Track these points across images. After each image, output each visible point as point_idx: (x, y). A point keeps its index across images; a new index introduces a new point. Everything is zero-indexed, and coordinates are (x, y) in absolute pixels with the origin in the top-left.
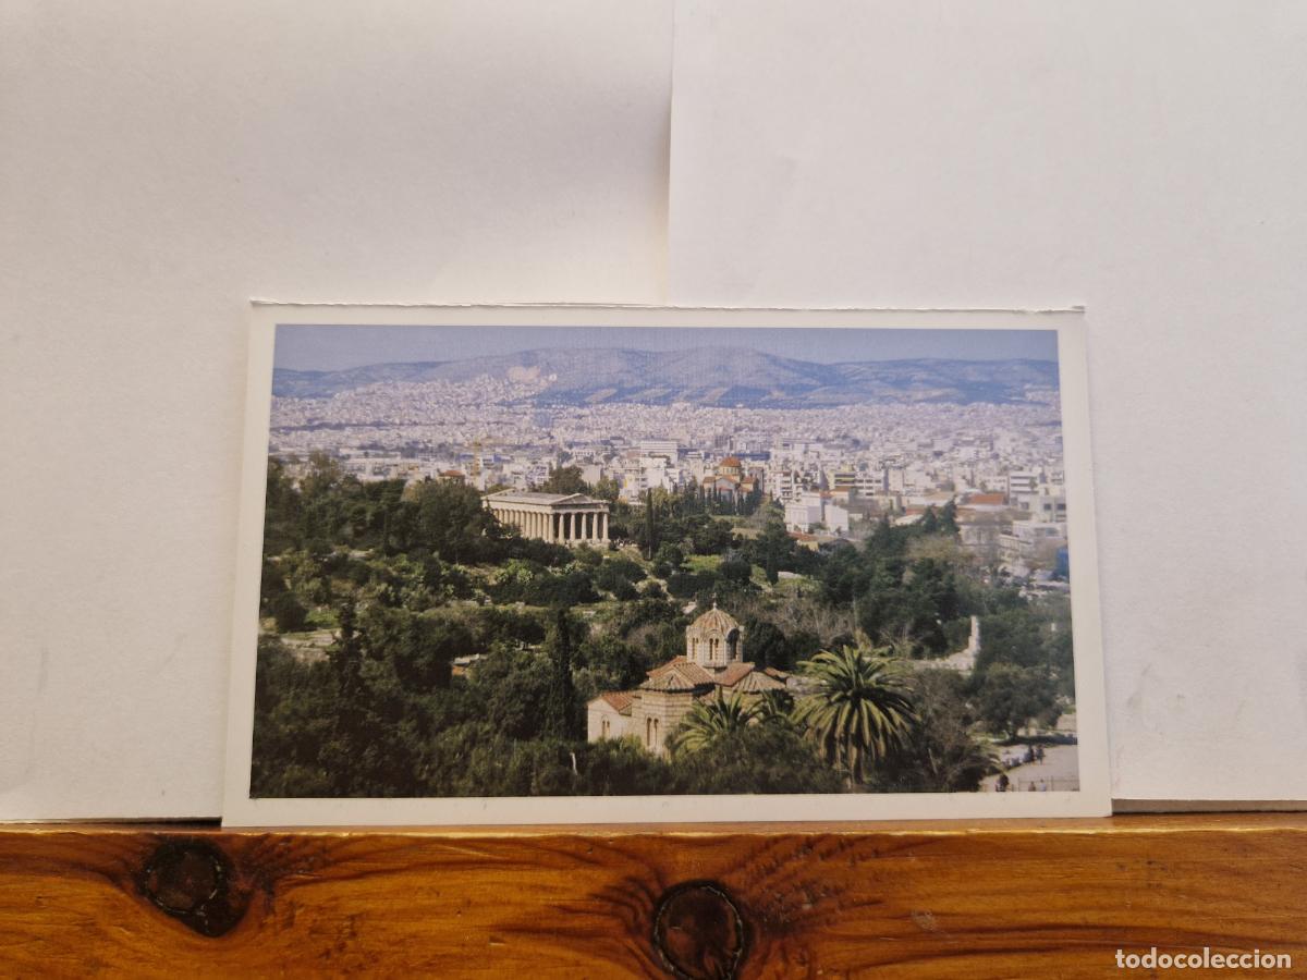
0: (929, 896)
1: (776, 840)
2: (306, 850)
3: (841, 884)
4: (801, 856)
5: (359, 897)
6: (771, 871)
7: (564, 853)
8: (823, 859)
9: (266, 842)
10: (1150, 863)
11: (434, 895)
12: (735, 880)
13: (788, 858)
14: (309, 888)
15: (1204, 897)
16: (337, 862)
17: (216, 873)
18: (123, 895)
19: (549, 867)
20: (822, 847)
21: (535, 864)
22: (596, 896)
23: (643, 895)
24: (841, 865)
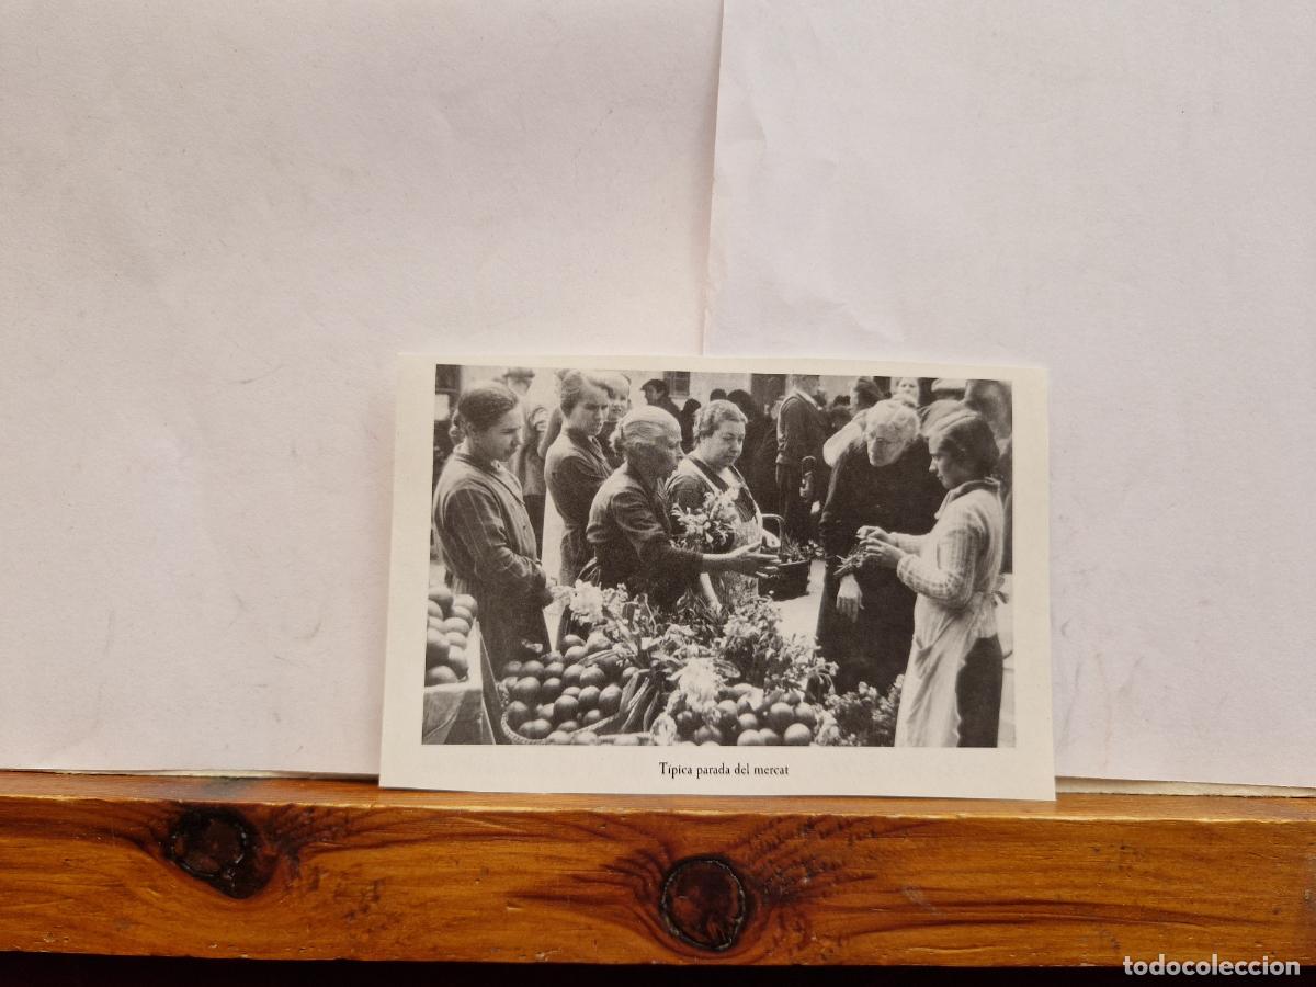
0: (919, 873)
1: (780, 819)
2: (331, 820)
3: (839, 861)
4: (803, 834)
5: (381, 864)
6: (773, 847)
7: (580, 828)
8: (823, 838)
9: (290, 812)
10: (1123, 848)
11: (454, 864)
12: (738, 854)
13: (791, 836)
14: (335, 855)
15: (1169, 879)
16: (359, 832)
17: (243, 840)
18: (149, 860)
19: (565, 840)
20: (822, 827)
21: (551, 837)
22: (608, 867)
23: (651, 866)
24: (838, 842)
